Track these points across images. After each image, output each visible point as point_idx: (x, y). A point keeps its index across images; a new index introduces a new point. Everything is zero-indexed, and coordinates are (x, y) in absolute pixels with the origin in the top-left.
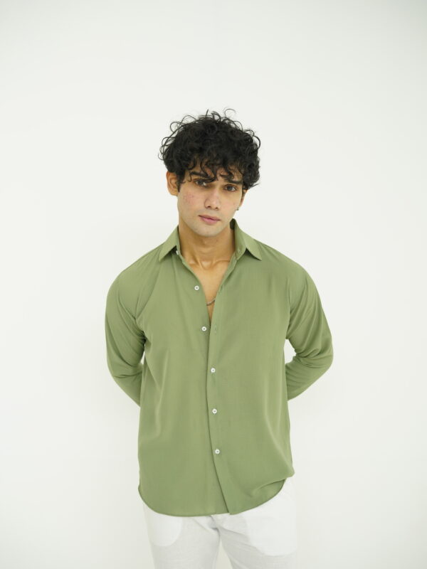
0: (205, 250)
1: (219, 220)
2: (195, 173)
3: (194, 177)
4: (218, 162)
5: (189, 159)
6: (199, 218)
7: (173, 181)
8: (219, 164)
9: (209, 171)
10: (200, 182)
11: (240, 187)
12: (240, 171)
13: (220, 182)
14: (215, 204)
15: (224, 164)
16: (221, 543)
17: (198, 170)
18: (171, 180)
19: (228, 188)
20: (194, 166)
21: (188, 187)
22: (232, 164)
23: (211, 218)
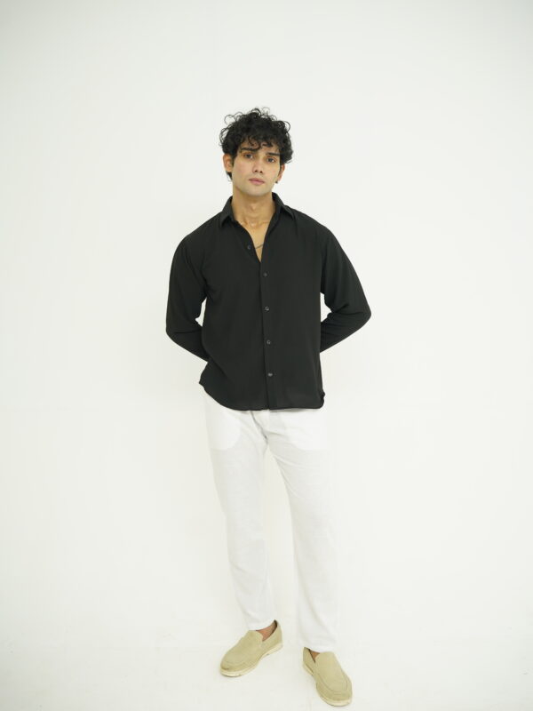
0: (253, 215)
1: (263, 182)
2: (245, 149)
3: (244, 152)
4: (262, 137)
5: (241, 136)
6: (250, 182)
7: (228, 163)
8: (262, 139)
9: (254, 142)
10: (248, 156)
11: (278, 158)
13: (262, 154)
14: (260, 169)
15: (265, 139)
17: (246, 145)
18: (226, 161)
19: (269, 159)
20: (243, 141)
21: (240, 160)
22: (272, 138)
23: (257, 180)
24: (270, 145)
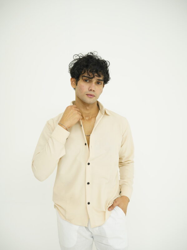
0: (87, 112)
1: (94, 96)
3: (84, 78)
4: (94, 71)
5: (82, 69)
6: (86, 95)
7: (74, 82)
8: (95, 72)
9: (91, 74)
10: (86, 81)
11: (103, 82)
12: (103, 75)
13: (94, 80)
14: (93, 89)
15: (97, 72)
16: (94, 242)
17: (86, 75)
18: (72, 81)
19: (98, 83)
20: (84, 73)
21: (81, 83)
22: (100, 71)
23: (91, 95)
24: (99, 76)
